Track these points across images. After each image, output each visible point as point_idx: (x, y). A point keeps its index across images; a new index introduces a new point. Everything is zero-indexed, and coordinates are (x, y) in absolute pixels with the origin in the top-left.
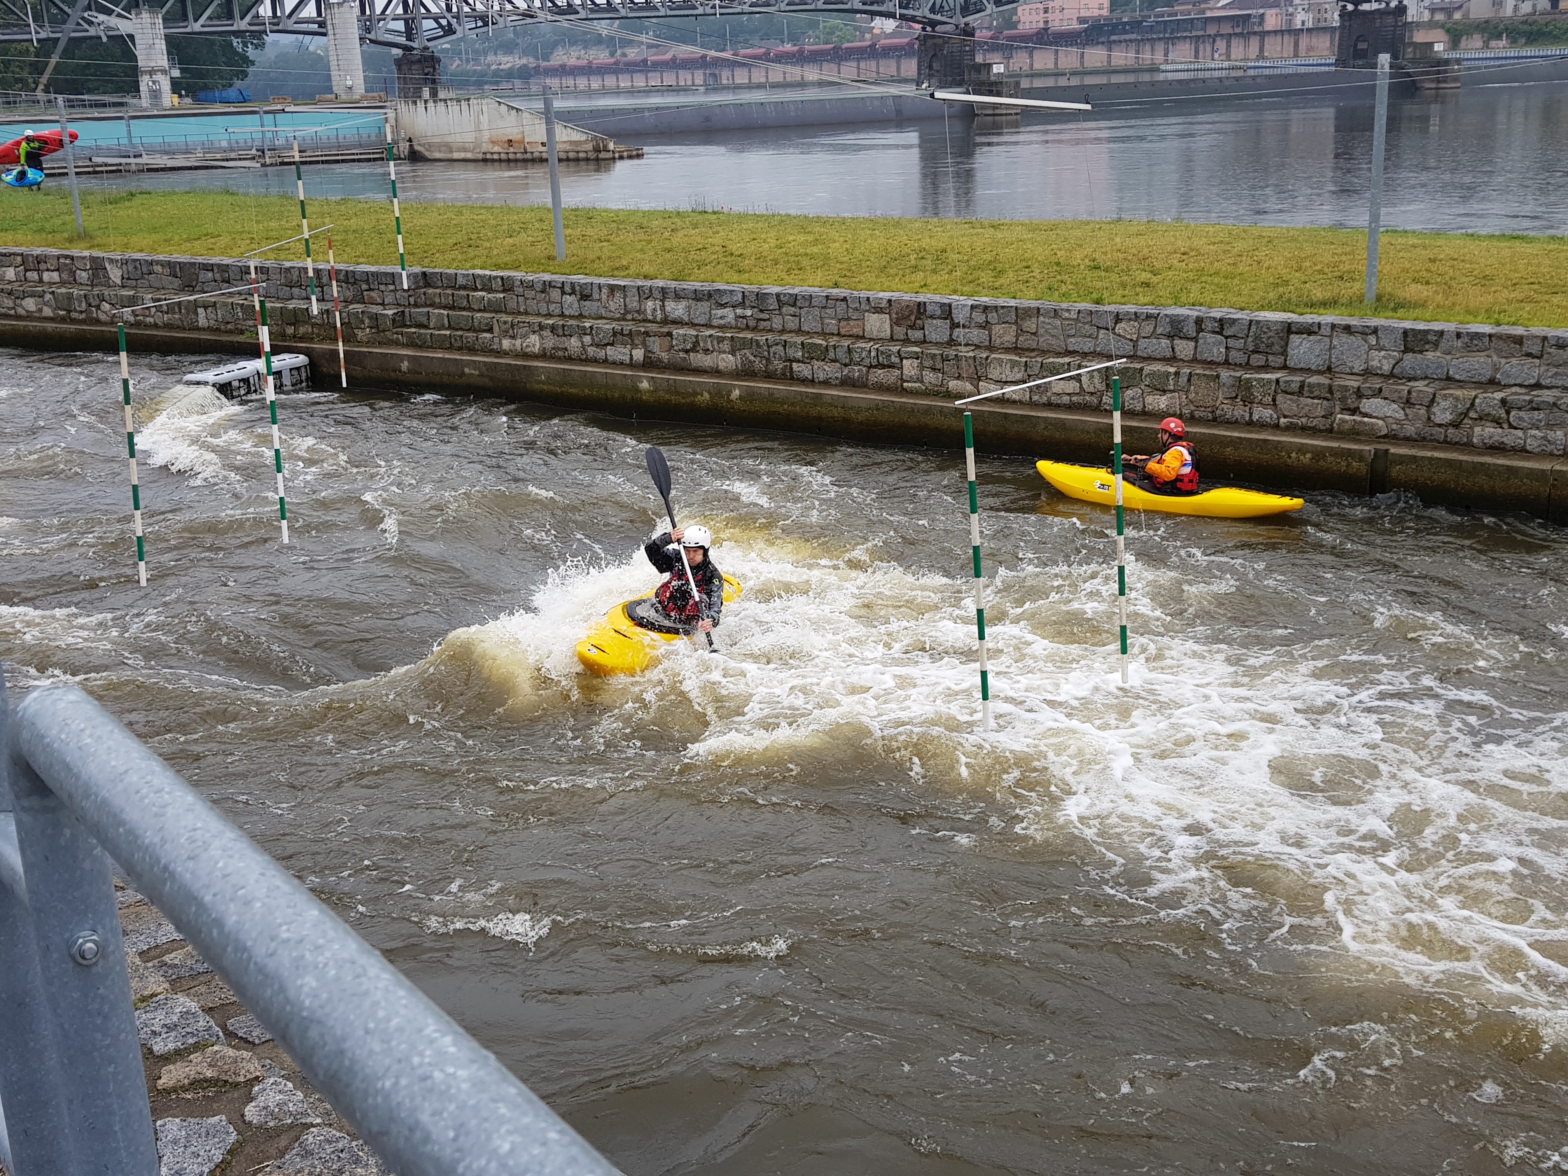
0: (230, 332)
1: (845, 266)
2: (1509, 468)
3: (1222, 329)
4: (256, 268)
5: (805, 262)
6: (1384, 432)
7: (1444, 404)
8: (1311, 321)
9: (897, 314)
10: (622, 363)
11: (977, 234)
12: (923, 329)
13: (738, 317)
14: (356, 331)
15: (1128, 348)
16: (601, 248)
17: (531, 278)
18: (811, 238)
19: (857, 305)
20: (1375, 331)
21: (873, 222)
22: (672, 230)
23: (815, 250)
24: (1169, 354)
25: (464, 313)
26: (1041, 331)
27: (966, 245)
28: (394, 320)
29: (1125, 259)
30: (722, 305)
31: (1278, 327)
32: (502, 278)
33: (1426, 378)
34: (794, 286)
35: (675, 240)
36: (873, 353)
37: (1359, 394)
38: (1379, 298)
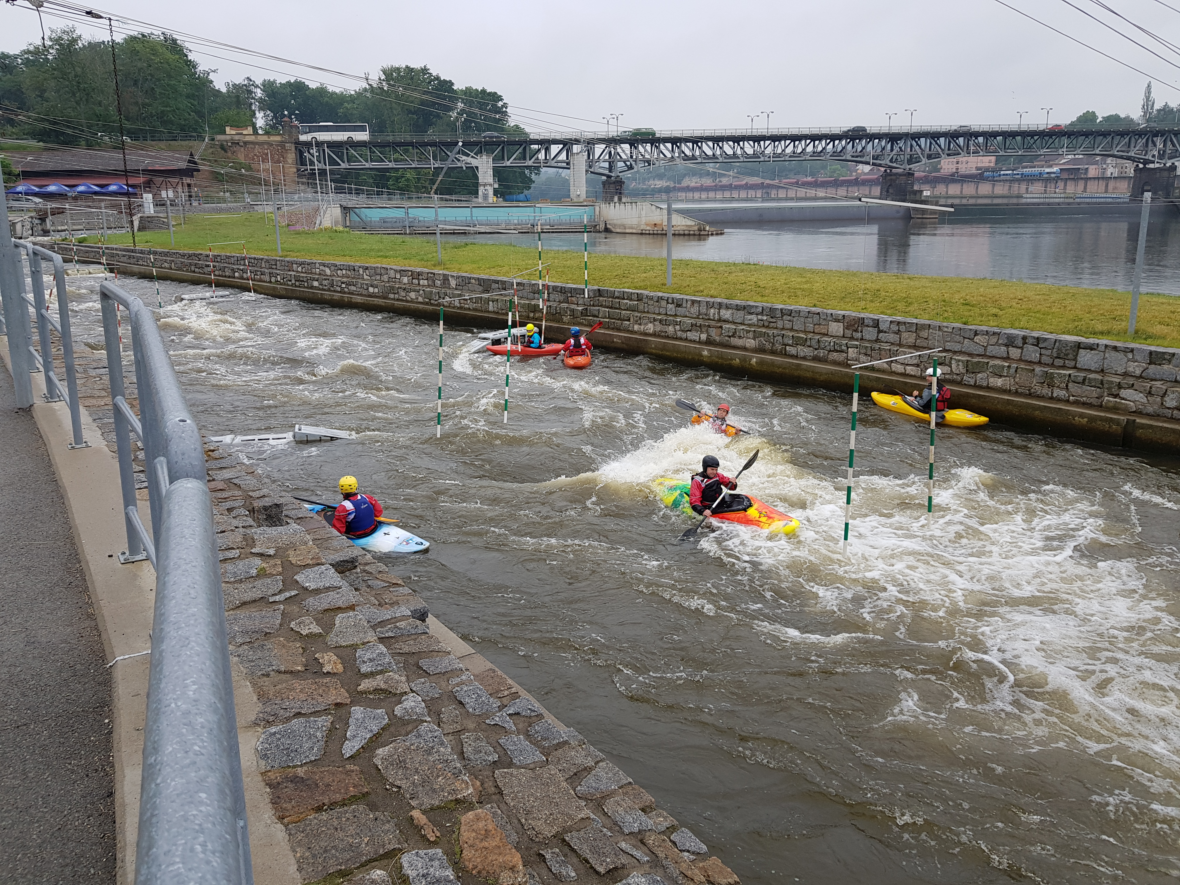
0: (499, 314)
1: (821, 296)
3: (1038, 343)
4: (517, 283)
5: (799, 293)
6: (1134, 409)
7: (1172, 396)
8: (1092, 342)
9: (847, 323)
10: (694, 341)
11: (899, 282)
12: (862, 332)
13: (758, 320)
15: (980, 350)
16: (690, 281)
17: (652, 295)
18: (804, 280)
19: (826, 317)
20: (1132, 351)
21: (840, 273)
22: (730, 273)
23: (805, 286)
24: (1005, 356)
25: (617, 311)
26: (932, 338)
27: (892, 288)
28: (582, 313)
29: (985, 301)
30: (750, 313)
31: (1072, 344)
32: (638, 294)
33: (1163, 380)
34: (791, 305)
35: (730, 278)
36: (832, 344)
37: (1120, 386)
38: (1137, 332)
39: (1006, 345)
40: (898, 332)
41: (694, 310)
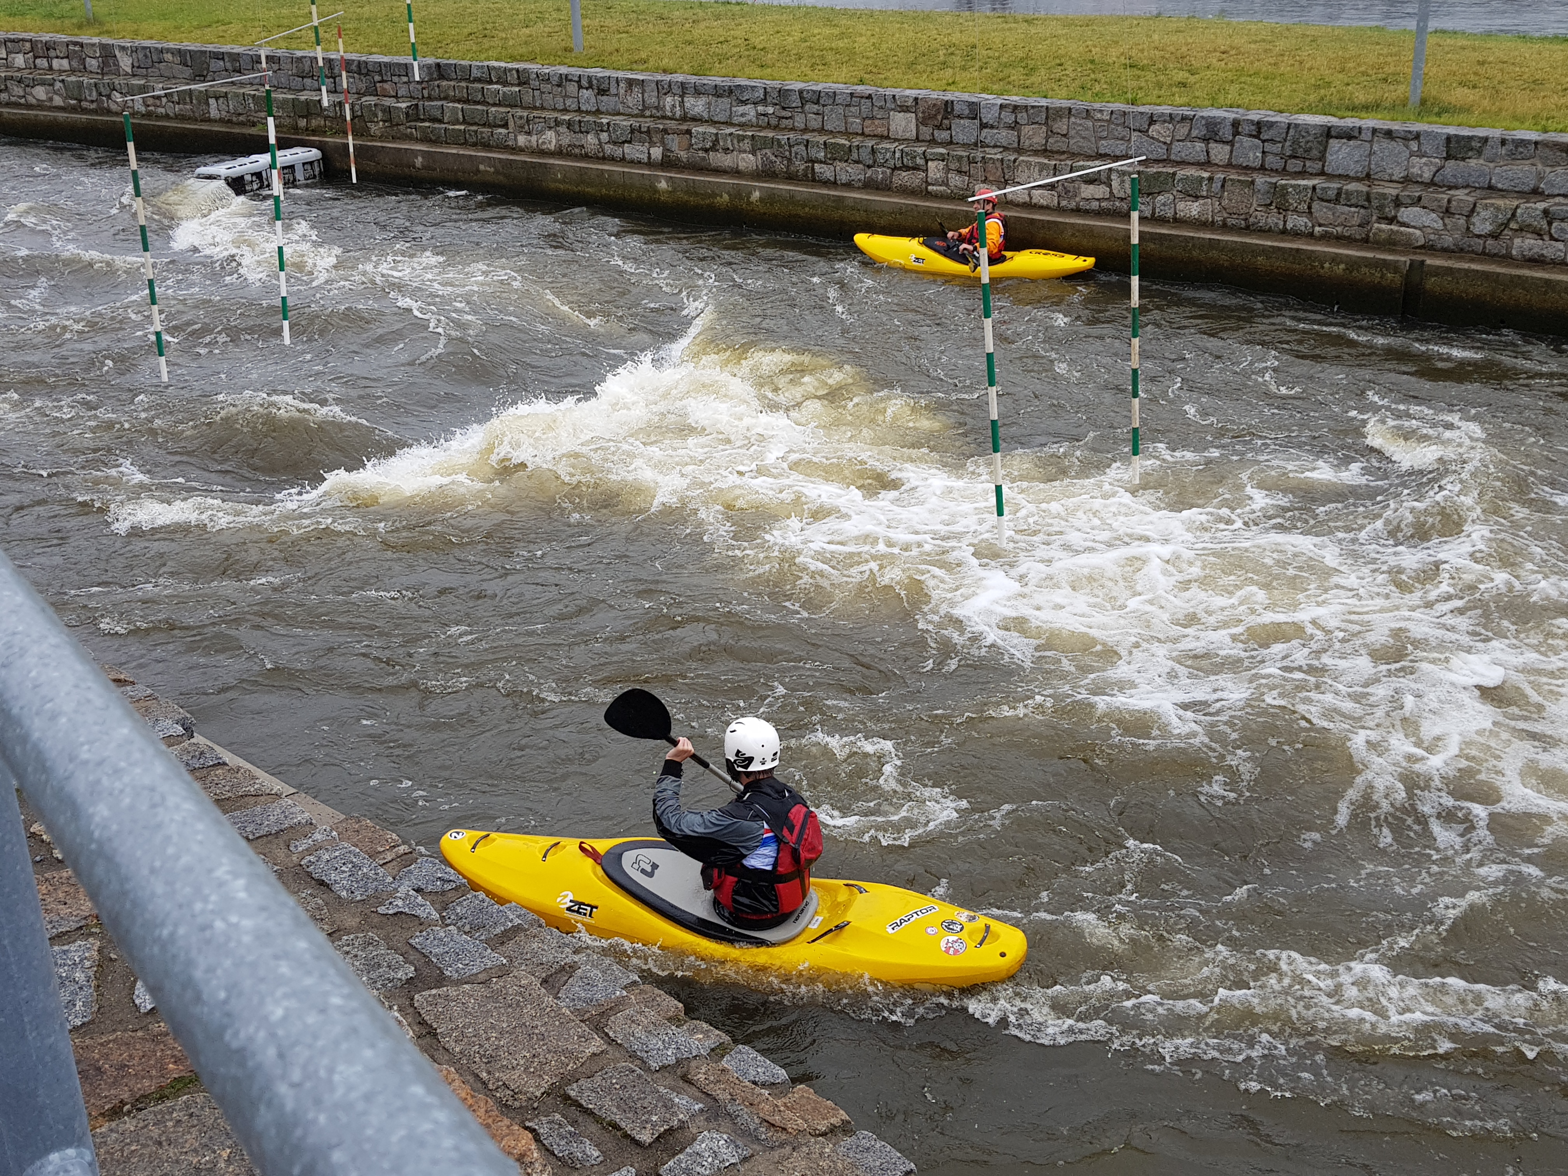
0: (242, 124)
1: (870, 62)
2: (1547, 282)
3: (1259, 132)
4: (267, 57)
5: (830, 57)
6: (1421, 242)
7: (1483, 214)
8: (1351, 125)
9: (923, 112)
10: (640, 162)
11: (1010, 29)
12: (950, 129)
13: (759, 115)
14: (369, 124)
15: (1161, 152)
16: (619, 40)
17: (547, 71)
18: (836, 31)
19: (883, 103)
20: (1417, 136)
21: (902, 15)
22: (694, 22)
23: (841, 44)
24: (1203, 158)
25: (479, 107)
26: (1072, 133)
27: (997, 41)
28: (407, 114)
29: (1163, 57)
30: (742, 102)
31: (1317, 131)
32: (517, 71)
33: (1467, 186)
34: (817, 83)
35: (696, 32)
36: (898, 155)
37: (1398, 203)
38: (1423, 102)
39: (1205, 140)
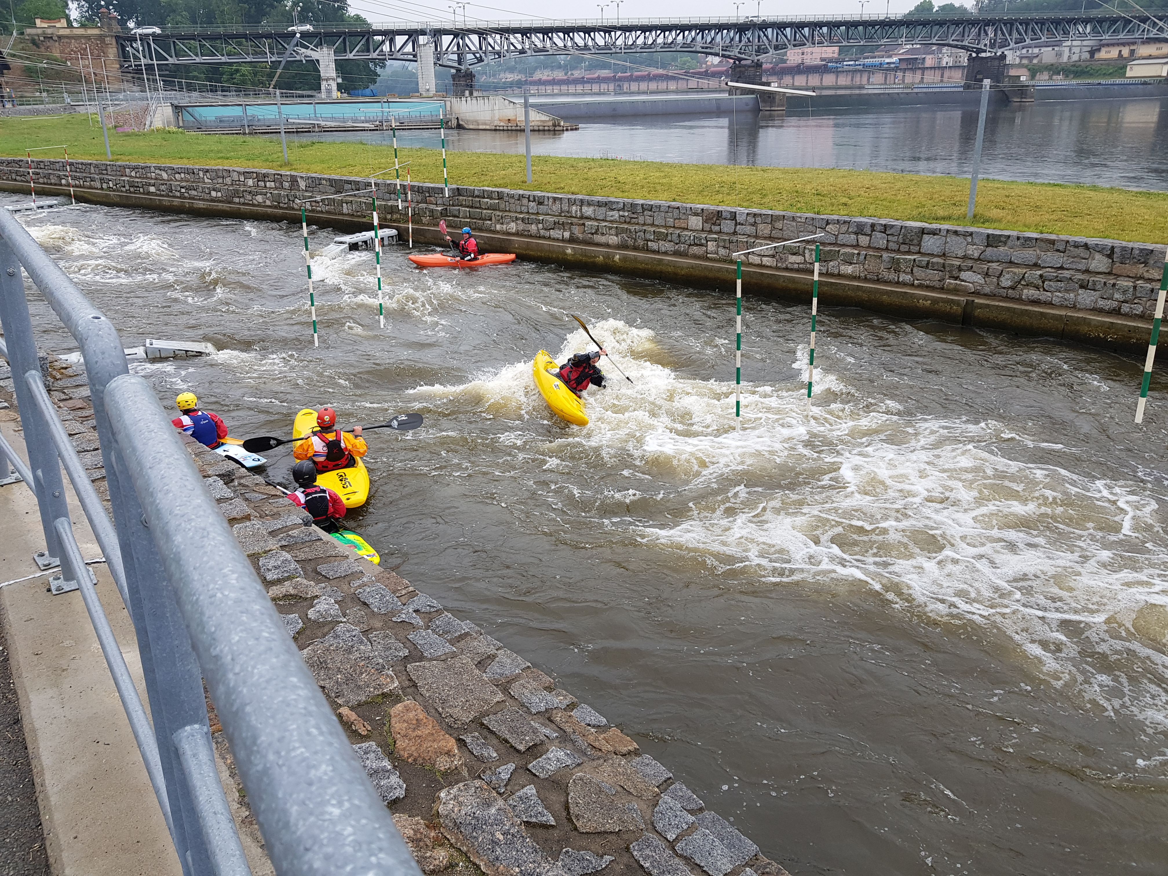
0: (359, 216)
1: (680, 190)
2: (1041, 313)
3: (886, 230)
4: (374, 183)
5: (658, 187)
6: (972, 290)
7: (1007, 276)
8: (935, 228)
9: (706, 216)
10: (557, 239)
11: (754, 174)
12: (720, 225)
13: (620, 216)
14: (420, 218)
15: (832, 239)
16: (550, 178)
17: (513, 192)
18: (662, 174)
19: (685, 211)
20: (971, 234)
21: (697, 167)
22: (589, 169)
23: (664, 181)
24: (855, 243)
25: (477, 210)
26: (787, 229)
27: (747, 180)
28: (441, 213)
29: (835, 190)
30: (612, 209)
31: (916, 230)
32: (498, 192)
33: (999, 261)
34: (651, 200)
35: (590, 174)
36: (692, 238)
37: (960, 269)
38: (975, 216)
39: (856, 233)
40: (755, 224)
41: (556, 207)
